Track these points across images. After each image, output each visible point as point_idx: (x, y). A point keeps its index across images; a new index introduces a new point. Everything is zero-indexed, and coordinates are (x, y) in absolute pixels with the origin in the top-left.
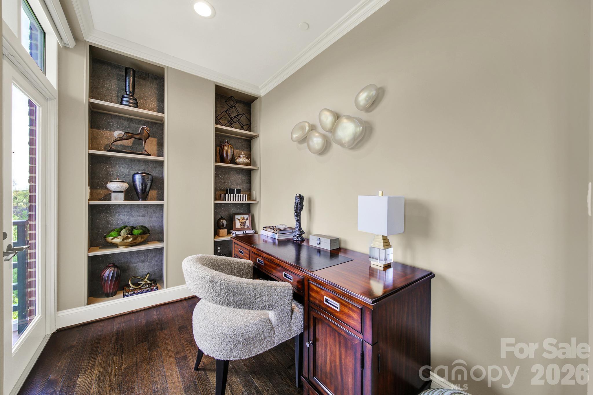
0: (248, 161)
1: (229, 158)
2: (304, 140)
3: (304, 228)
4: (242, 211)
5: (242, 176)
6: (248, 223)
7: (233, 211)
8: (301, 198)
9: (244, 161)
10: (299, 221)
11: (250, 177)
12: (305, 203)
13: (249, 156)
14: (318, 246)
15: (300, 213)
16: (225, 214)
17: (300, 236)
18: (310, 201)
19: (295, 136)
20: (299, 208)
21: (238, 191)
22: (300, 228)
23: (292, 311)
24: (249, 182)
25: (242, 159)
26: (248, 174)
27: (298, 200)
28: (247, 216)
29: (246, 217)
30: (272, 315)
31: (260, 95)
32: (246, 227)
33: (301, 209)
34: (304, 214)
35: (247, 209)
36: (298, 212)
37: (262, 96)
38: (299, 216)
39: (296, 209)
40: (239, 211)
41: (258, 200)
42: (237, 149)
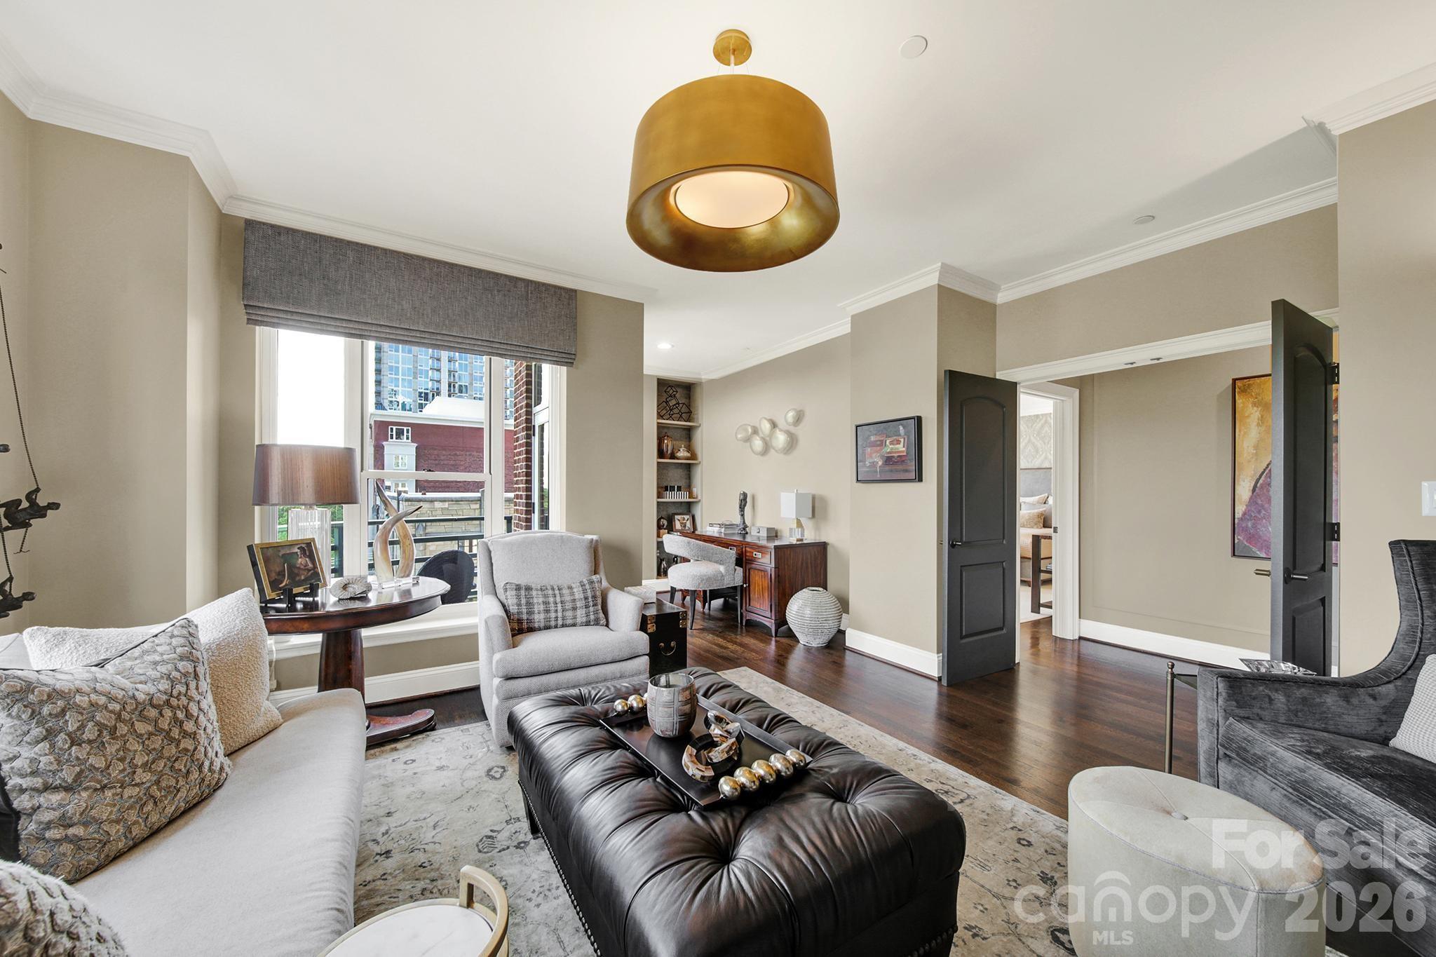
0: (689, 455)
1: (669, 452)
2: (748, 440)
3: (748, 522)
4: (681, 511)
5: (681, 470)
6: (689, 524)
7: (672, 510)
8: (745, 495)
9: (685, 455)
10: (743, 515)
11: (690, 471)
12: (749, 500)
13: (689, 448)
14: (758, 534)
15: (744, 508)
16: (664, 514)
17: (744, 529)
18: (753, 498)
19: (739, 436)
20: (743, 504)
21: (679, 489)
22: (744, 523)
23: (735, 570)
24: (689, 477)
25: (682, 453)
26: (688, 469)
27: (742, 497)
28: (688, 517)
29: (686, 517)
30: (722, 568)
31: (701, 379)
32: (687, 528)
33: (745, 505)
34: (748, 509)
35: (688, 507)
36: (742, 508)
37: (703, 381)
38: (744, 512)
39: (741, 505)
40: (678, 511)
41: (699, 498)
42: (676, 440)
